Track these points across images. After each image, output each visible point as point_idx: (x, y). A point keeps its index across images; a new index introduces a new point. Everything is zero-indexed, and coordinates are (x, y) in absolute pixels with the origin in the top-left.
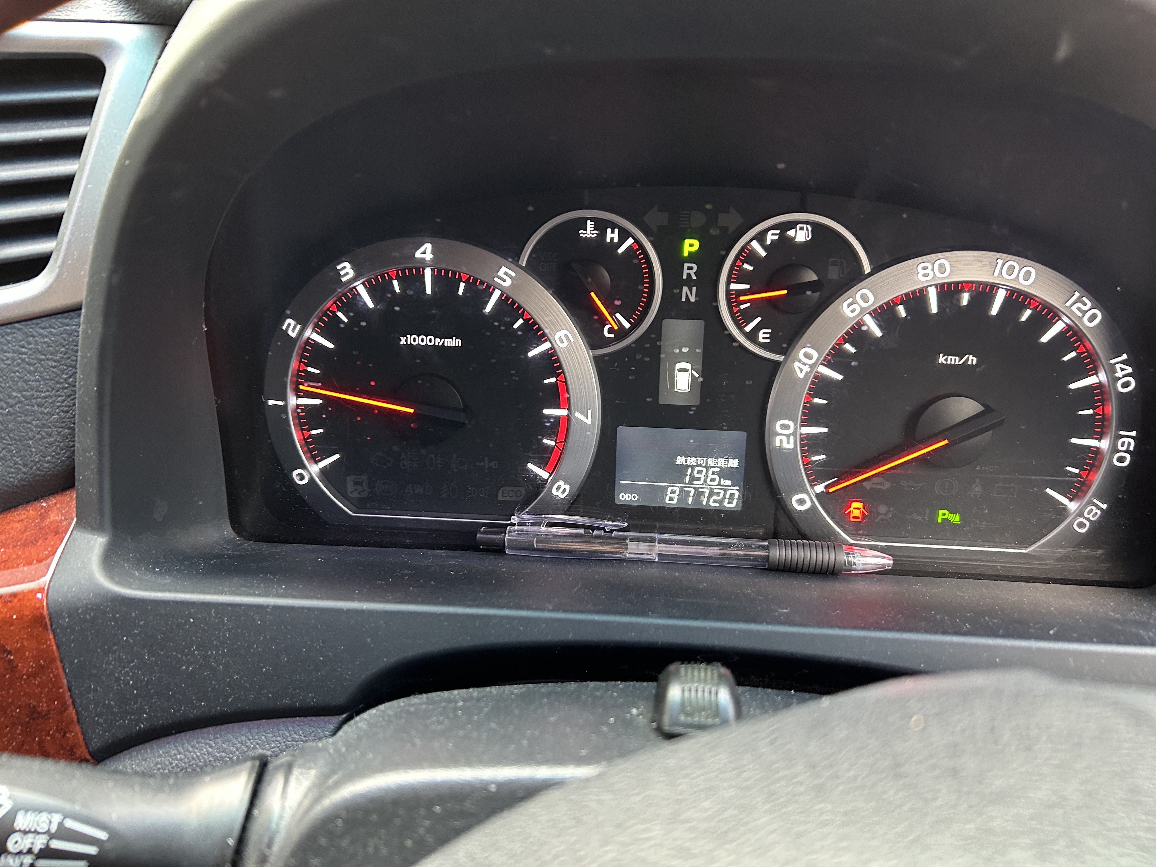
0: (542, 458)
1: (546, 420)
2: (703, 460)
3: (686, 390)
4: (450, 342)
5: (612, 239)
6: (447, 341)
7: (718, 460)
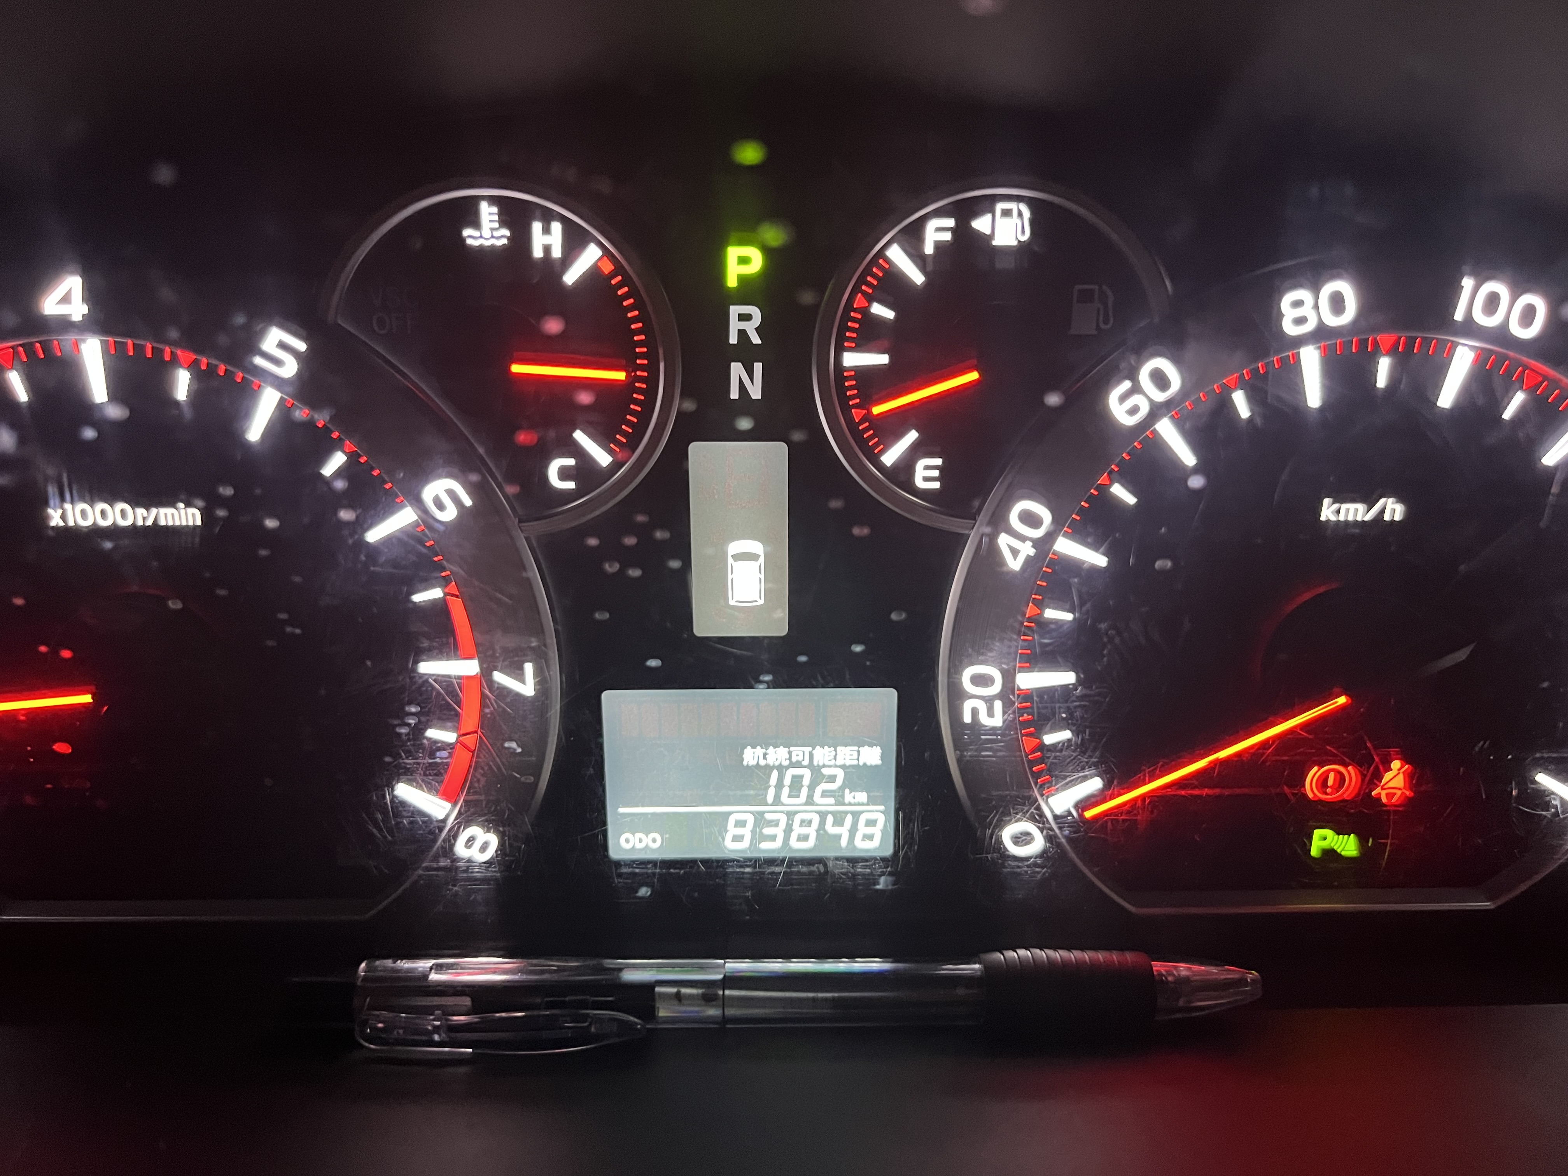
2: (804, 752)
3: (756, 601)
4: (173, 515)
5: (547, 249)
6: (166, 514)
7: (836, 751)
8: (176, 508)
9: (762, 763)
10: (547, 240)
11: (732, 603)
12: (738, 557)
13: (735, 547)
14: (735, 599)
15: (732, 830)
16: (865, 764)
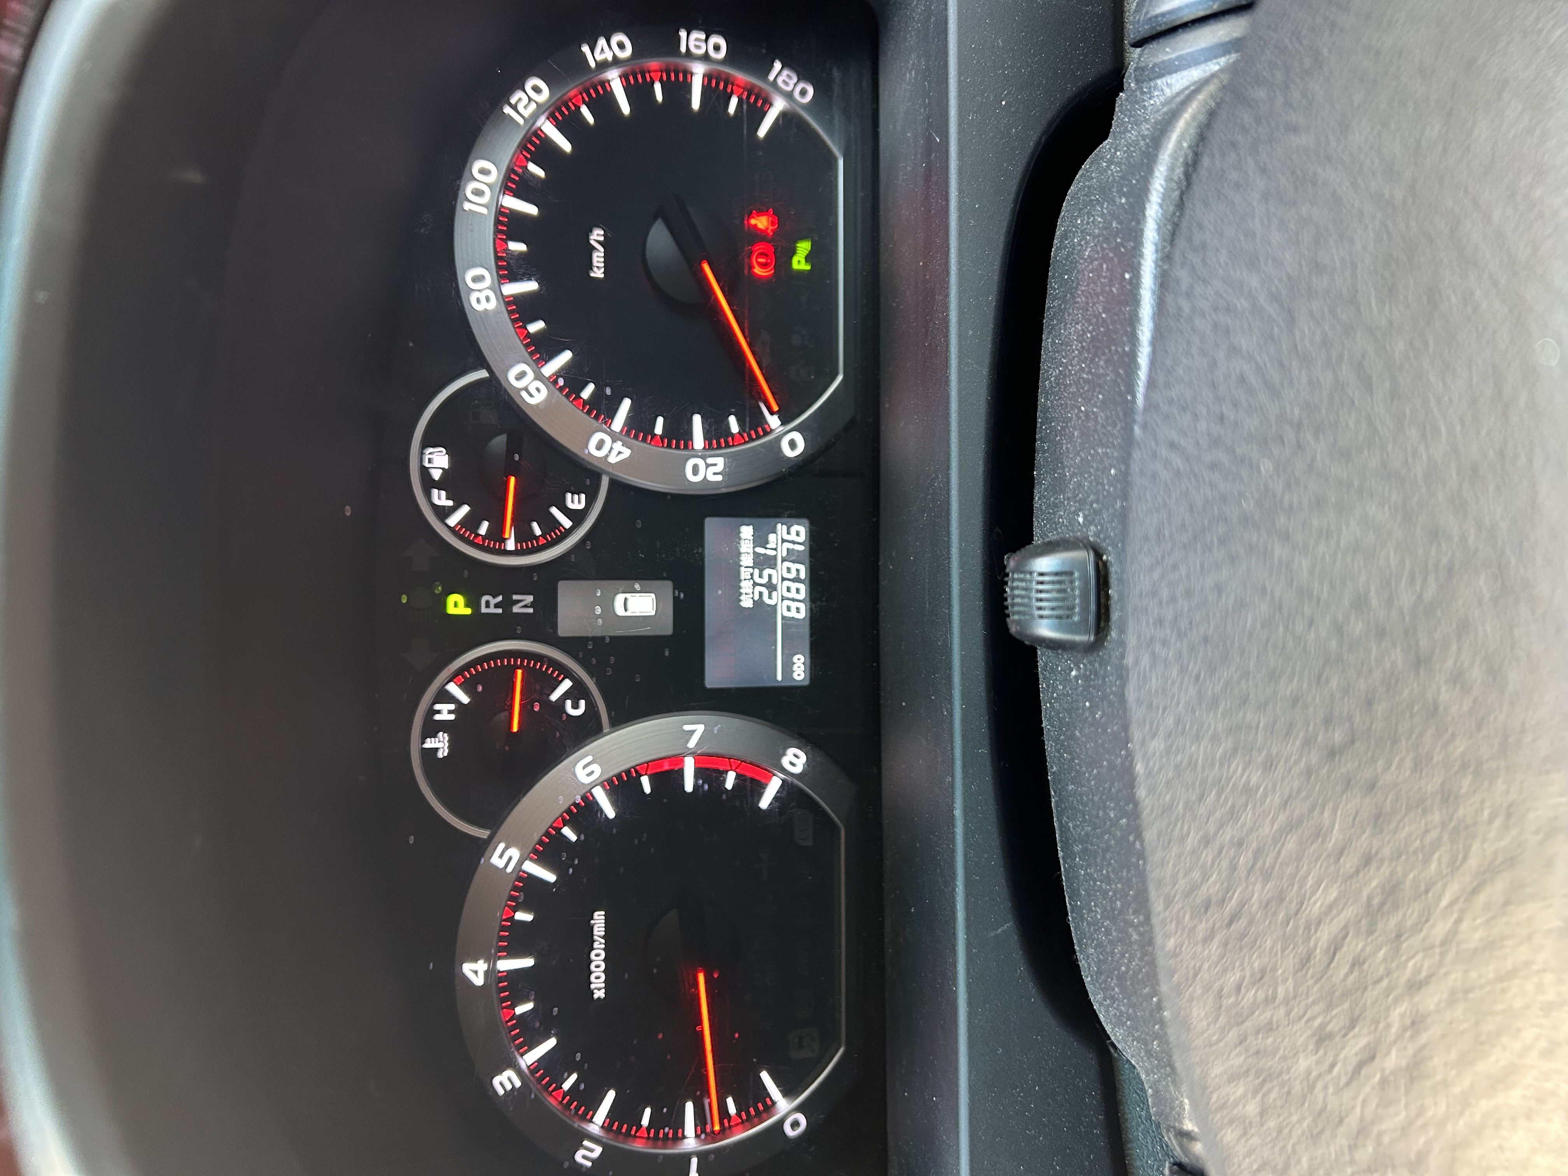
0: (752, 791)
1: (701, 790)
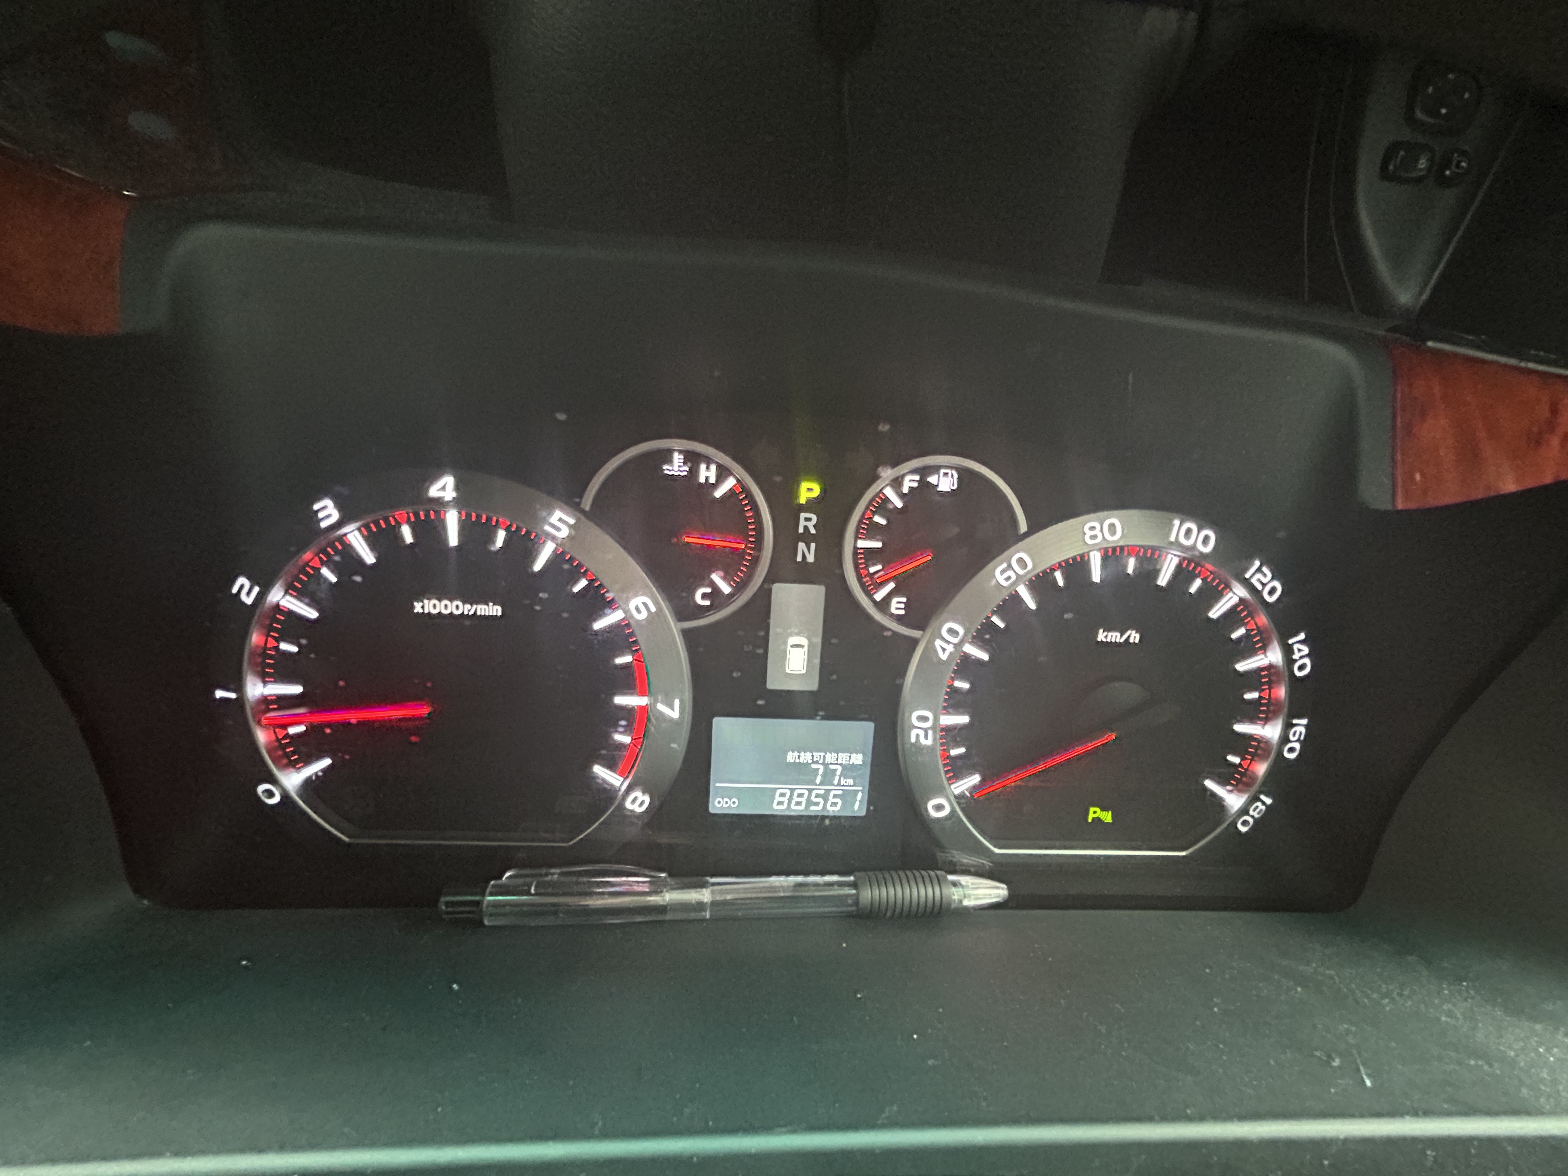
2: (820, 756)
3: (801, 671)
4: (485, 609)
5: (707, 478)
6: (481, 609)
7: (838, 756)
8: (488, 605)
9: (797, 761)
10: (708, 474)
11: (788, 671)
12: (792, 646)
13: (792, 640)
14: (790, 669)
15: (778, 798)
16: (853, 763)
